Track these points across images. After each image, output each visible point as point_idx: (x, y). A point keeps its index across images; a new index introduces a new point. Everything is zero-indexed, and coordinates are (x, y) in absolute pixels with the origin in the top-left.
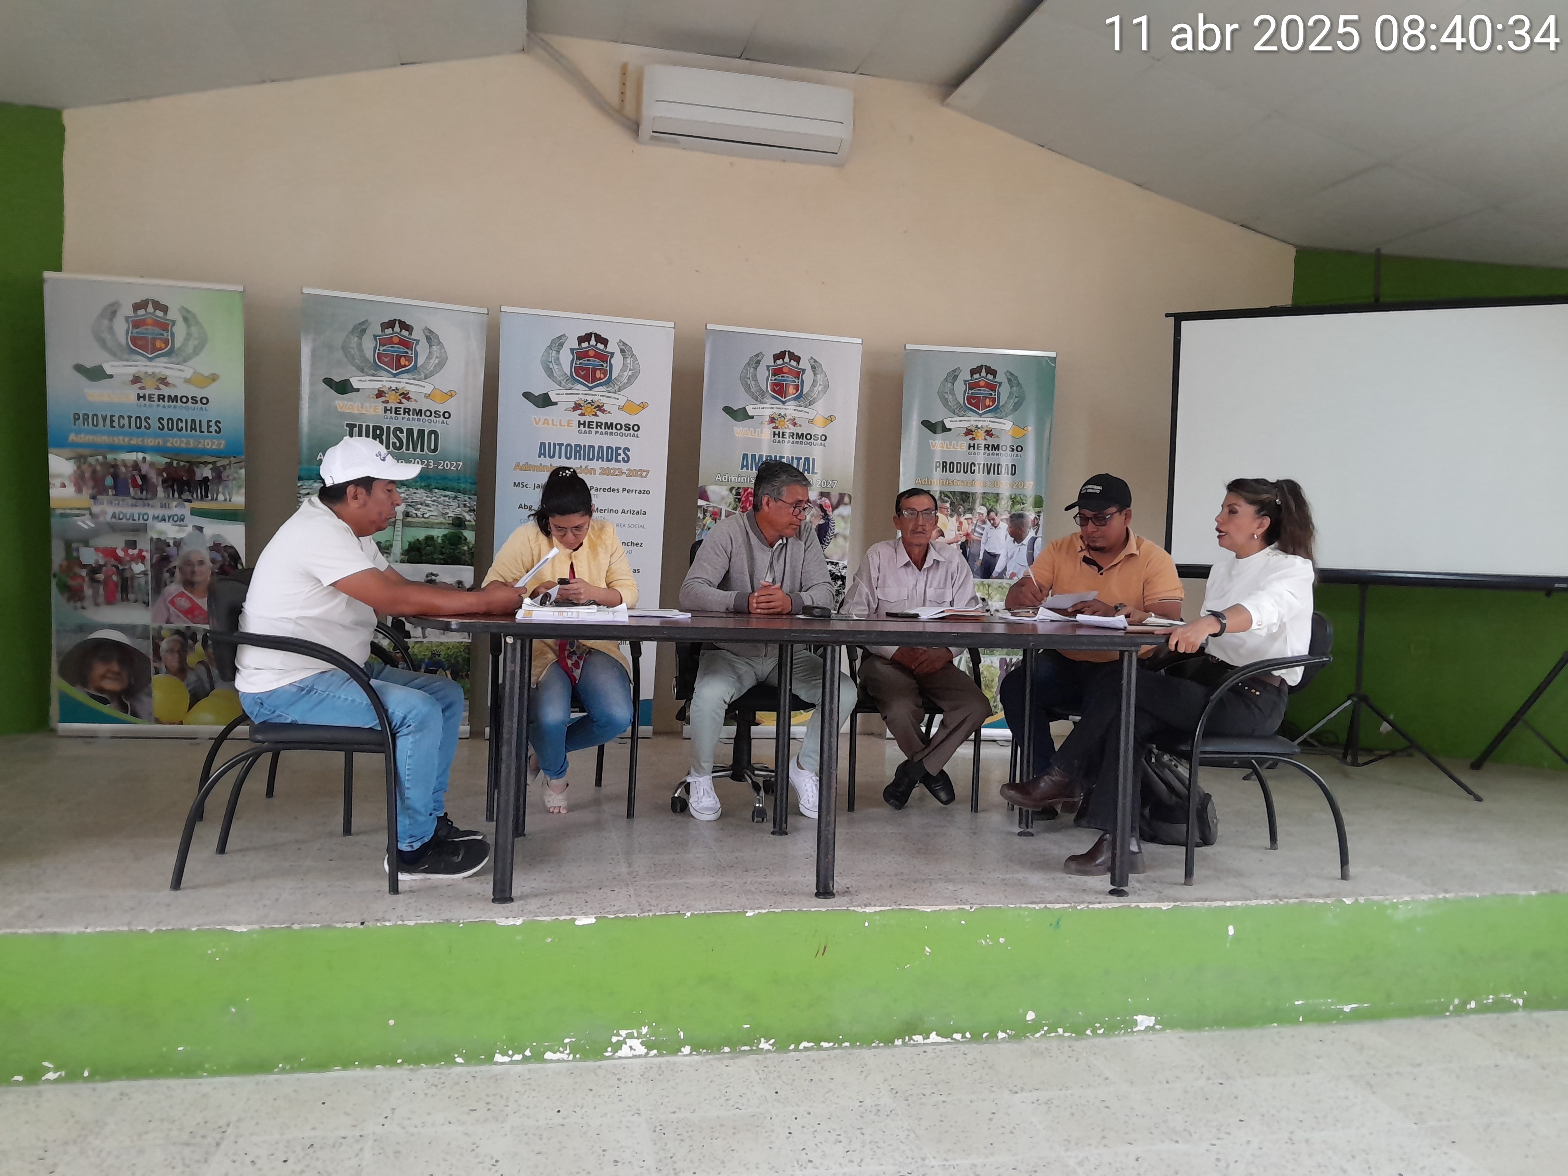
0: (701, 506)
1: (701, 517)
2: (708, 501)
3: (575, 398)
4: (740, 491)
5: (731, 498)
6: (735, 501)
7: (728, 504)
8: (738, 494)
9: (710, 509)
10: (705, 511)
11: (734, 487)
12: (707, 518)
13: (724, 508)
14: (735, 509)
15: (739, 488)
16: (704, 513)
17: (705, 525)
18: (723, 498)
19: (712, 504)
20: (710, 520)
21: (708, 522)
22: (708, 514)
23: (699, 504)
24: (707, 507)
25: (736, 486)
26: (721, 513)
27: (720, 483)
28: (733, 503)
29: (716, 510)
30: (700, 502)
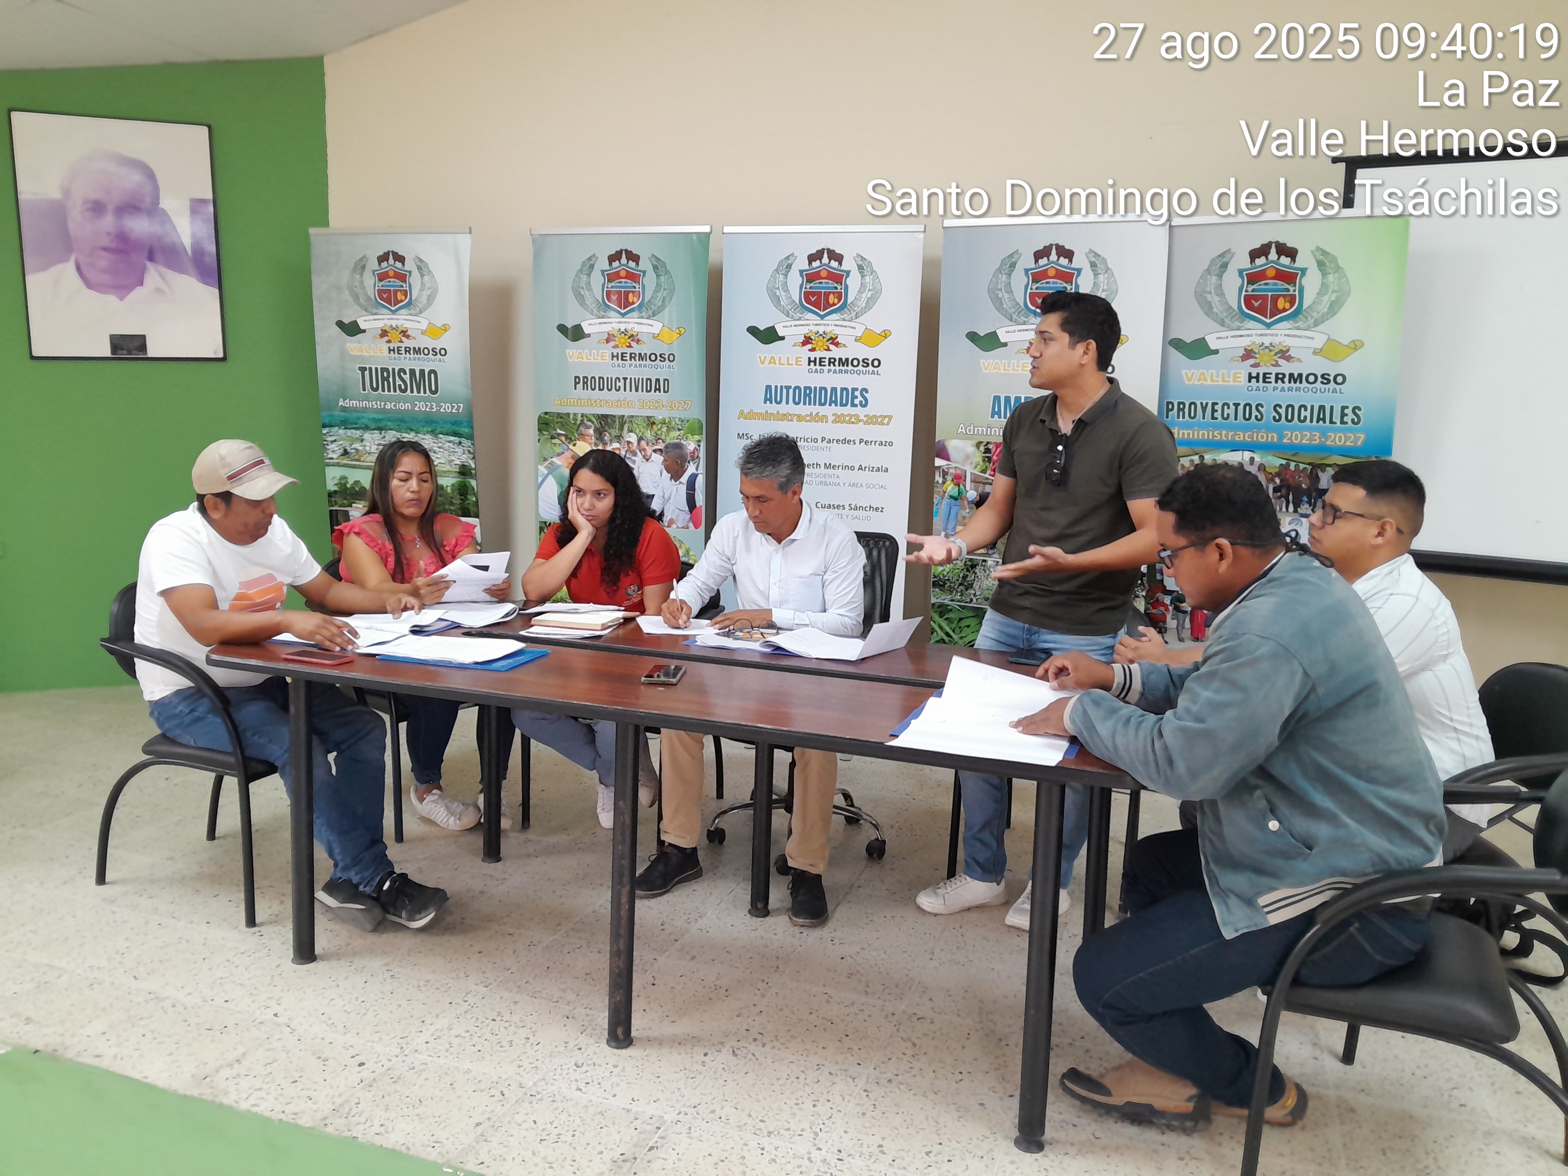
0: (939, 467)
1: (940, 480)
2: (948, 459)
3: (805, 330)
4: (991, 446)
5: (978, 457)
6: (984, 460)
7: (974, 465)
8: (987, 451)
9: (951, 471)
10: (945, 474)
11: (981, 442)
12: (948, 482)
13: (970, 470)
14: (984, 471)
15: (988, 443)
16: (944, 477)
17: (945, 492)
18: (967, 457)
19: (954, 465)
20: (952, 485)
21: (949, 488)
22: (949, 478)
23: (936, 465)
24: (948, 469)
25: (985, 440)
26: (965, 477)
27: (965, 436)
28: (981, 463)
29: (959, 472)
30: (938, 462)
